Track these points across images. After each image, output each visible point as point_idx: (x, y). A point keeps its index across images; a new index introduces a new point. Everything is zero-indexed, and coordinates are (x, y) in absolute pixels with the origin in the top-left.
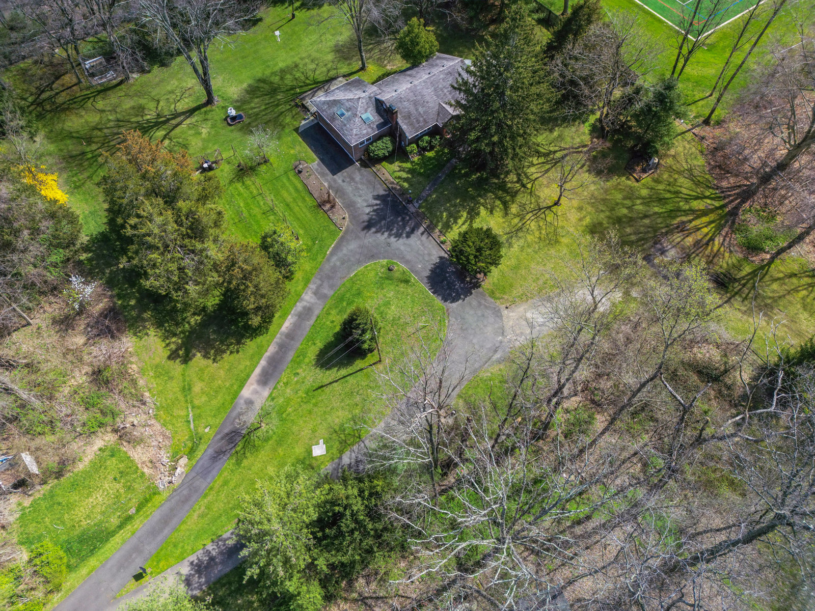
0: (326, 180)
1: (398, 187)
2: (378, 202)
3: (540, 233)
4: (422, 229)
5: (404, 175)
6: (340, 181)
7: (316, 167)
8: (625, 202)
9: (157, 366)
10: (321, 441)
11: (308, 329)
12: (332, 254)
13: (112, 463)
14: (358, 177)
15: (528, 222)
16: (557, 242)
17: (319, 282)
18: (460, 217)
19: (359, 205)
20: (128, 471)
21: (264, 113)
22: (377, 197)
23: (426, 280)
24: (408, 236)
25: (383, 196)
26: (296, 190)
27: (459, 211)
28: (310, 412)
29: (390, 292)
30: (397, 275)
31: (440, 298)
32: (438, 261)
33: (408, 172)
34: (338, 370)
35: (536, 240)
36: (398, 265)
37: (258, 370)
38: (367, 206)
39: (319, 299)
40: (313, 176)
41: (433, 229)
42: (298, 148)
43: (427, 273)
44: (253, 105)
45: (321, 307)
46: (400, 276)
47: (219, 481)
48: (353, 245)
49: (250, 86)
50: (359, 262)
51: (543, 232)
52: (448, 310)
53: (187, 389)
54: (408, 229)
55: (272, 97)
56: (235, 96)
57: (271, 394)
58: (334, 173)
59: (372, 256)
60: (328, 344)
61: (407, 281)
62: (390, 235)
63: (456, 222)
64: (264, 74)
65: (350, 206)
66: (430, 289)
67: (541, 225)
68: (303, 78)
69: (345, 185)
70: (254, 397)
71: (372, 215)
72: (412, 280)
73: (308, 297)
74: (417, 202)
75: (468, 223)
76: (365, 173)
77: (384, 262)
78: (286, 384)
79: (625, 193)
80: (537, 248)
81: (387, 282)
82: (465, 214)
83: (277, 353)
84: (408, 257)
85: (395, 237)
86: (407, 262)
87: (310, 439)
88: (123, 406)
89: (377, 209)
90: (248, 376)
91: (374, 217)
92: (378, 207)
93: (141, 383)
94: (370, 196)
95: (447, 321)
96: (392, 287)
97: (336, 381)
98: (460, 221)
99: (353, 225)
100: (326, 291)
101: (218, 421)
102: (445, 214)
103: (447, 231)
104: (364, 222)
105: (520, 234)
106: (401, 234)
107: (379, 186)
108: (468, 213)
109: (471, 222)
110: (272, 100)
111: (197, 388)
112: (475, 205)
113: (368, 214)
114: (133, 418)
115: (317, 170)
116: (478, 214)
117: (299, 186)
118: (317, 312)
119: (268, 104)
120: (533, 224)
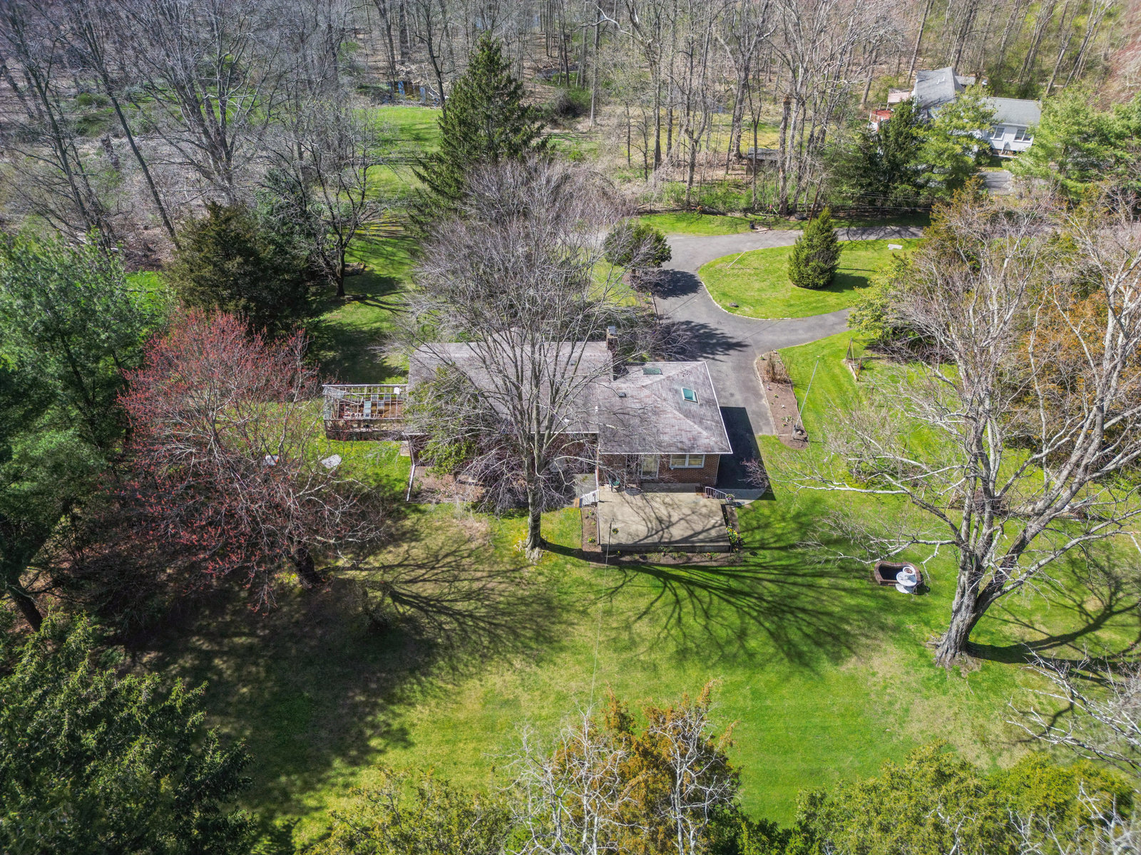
6: (738, 398)
12: (802, 340)
19: (732, 365)
23: (699, 291)
24: (690, 322)
29: (750, 295)
30: (731, 301)
31: (696, 278)
36: (723, 306)
38: (720, 360)
42: (783, 468)
43: (692, 294)
46: (728, 299)
48: (769, 338)
50: (772, 324)
52: (696, 270)
54: (684, 327)
58: (741, 409)
59: (749, 323)
61: (724, 295)
62: (713, 330)
65: (743, 368)
66: (702, 285)
69: (734, 390)
71: (721, 352)
72: (716, 294)
77: (737, 314)
81: (748, 301)
84: (704, 309)
86: (709, 306)
89: (708, 353)
91: (720, 349)
92: (704, 354)
96: (745, 297)
99: (755, 353)
103: (636, 307)
106: (698, 326)
113: (725, 354)
117: (811, 417)
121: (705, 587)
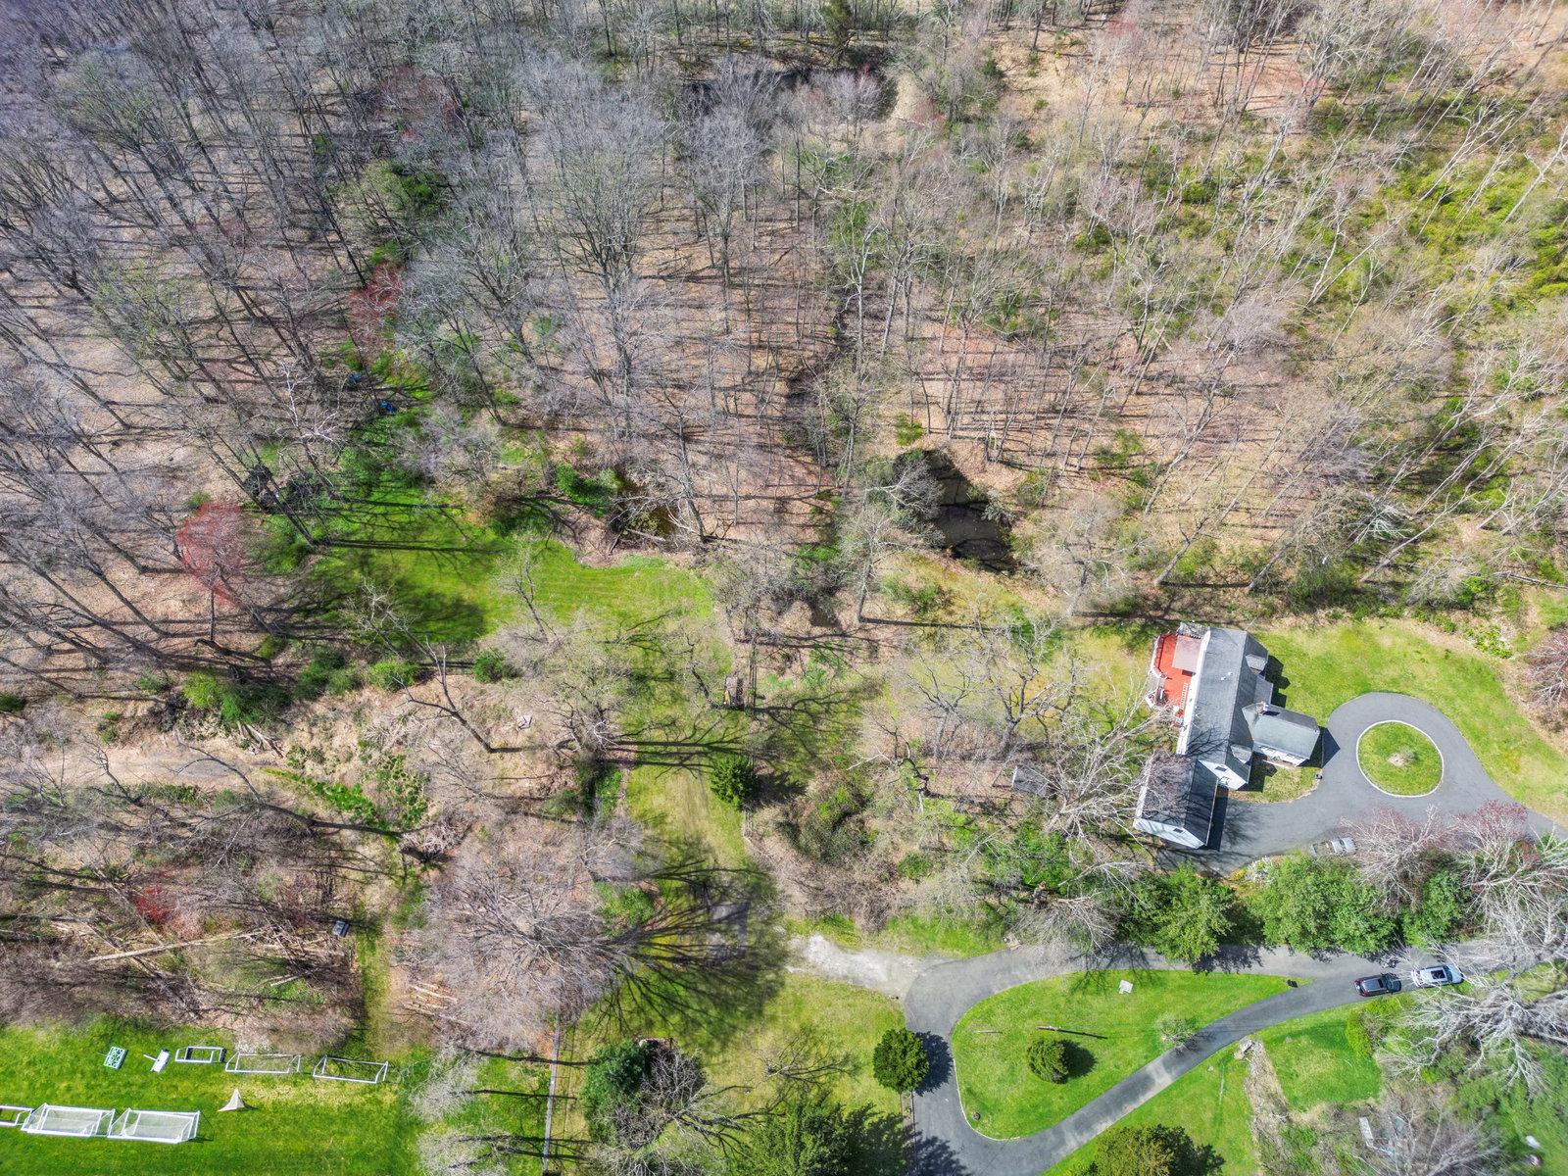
3: (810, 1049)
4: (917, 1139)
8: (701, 1021)
9: (1239, 1162)
10: (1120, 992)
11: (1088, 1107)
13: (1297, 1092)
15: (812, 1069)
16: (803, 1029)
17: (1054, 1153)
18: (872, 1124)
20: (1287, 1076)
23: (950, 1079)
24: (935, 1139)
27: (869, 1132)
28: (1120, 1023)
29: (992, 1091)
30: (975, 1106)
31: (948, 1050)
32: (925, 1093)
34: (1080, 1044)
35: (820, 1044)
36: (968, 1114)
37: (1150, 1095)
39: (1063, 1134)
41: (906, 1129)
43: (943, 1085)
46: (973, 1102)
47: (1216, 1016)
50: (1003, 1147)
51: (807, 1049)
52: (950, 1034)
53: (1218, 1120)
54: (930, 1149)
57: (1146, 1064)
59: (986, 1147)
60: (1076, 1078)
62: (952, 1154)
63: (881, 1121)
66: (952, 1067)
67: (803, 1058)
70: (1162, 1070)
72: (964, 1087)
73: (1073, 1142)
75: (869, 1111)
77: (978, 1130)
78: (1129, 1064)
79: (693, 1031)
80: (826, 1036)
81: (989, 1105)
82: (866, 1124)
83: (1126, 1101)
84: (952, 1118)
85: (948, 1148)
86: (957, 1114)
87: (1129, 1001)
88: (1279, 1143)
93: (1258, 1154)
95: (958, 1023)
96: (987, 1095)
97: (1084, 1034)
98: (875, 1119)
100: (1052, 1138)
101: (1198, 1070)
102: (884, 1138)
103: (895, 1117)
105: (829, 1061)
106: (940, 1147)
108: (861, 1123)
109: (866, 1110)
111: (1208, 1115)
112: (848, 1127)
114: (1272, 1121)
116: (853, 1114)
118: (1071, 1119)
120: (809, 1064)
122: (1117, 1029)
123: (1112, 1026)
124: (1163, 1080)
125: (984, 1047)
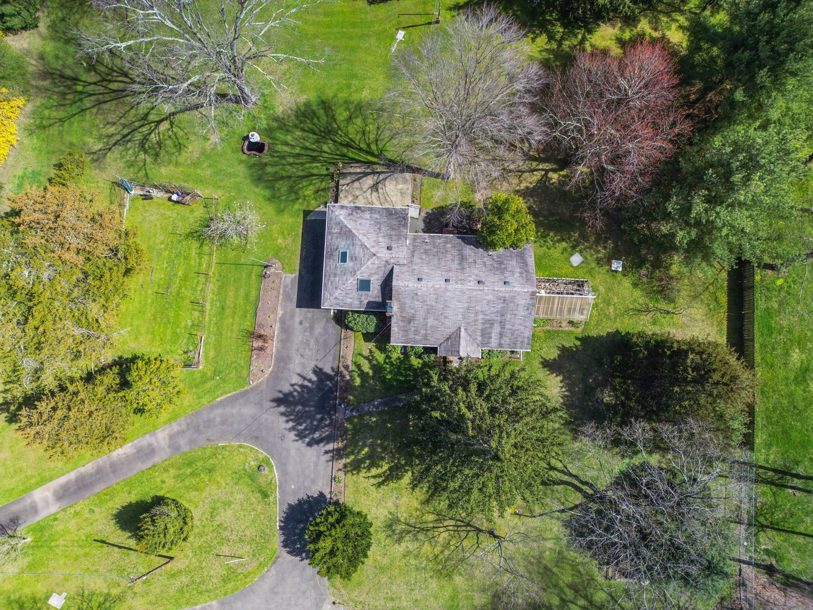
0: (284, 308)
1: (348, 378)
2: (314, 378)
3: (442, 552)
4: (330, 447)
5: (366, 367)
6: (297, 320)
7: (288, 281)
8: (567, 590)
10: (65, 594)
11: (135, 472)
12: (222, 404)
14: (318, 329)
15: (442, 530)
16: (449, 576)
17: (184, 427)
18: (378, 466)
19: (291, 366)
21: (291, 160)
22: (318, 371)
23: (285, 508)
24: (310, 444)
25: (326, 374)
26: (247, 296)
27: (383, 459)
28: (77, 558)
29: (241, 494)
30: (262, 480)
31: (282, 539)
32: (315, 495)
33: (373, 367)
34: (129, 537)
35: (431, 556)
36: (271, 471)
37: (62, 480)
38: (299, 375)
39: (169, 446)
40: (274, 293)
41: (340, 457)
42: (289, 241)
43: (293, 501)
44: (289, 138)
45: (165, 457)
46: (263, 484)
48: (248, 411)
49: (307, 104)
50: (238, 435)
51: (447, 553)
52: (278, 557)
54: (317, 435)
55: (317, 141)
56: (281, 109)
57: (57, 513)
58: (299, 305)
59: (257, 438)
60: (142, 501)
61: (265, 495)
62: (293, 428)
63: (369, 468)
64: (335, 96)
65: (283, 360)
66: (281, 521)
67: (452, 543)
68: (372, 137)
69: (298, 329)
70: (40, 505)
71: (295, 390)
72: (271, 499)
73: (161, 437)
74: (352, 411)
75: (381, 480)
76: (331, 331)
77: (263, 454)
78: (77, 514)
79: (577, 580)
80: (423, 565)
81: (246, 479)
82: (386, 467)
83: (91, 475)
84: (290, 468)
85: (296, 435)
86: (284, 473)
87: (57, 584)
89: (306, 387)
90: (51, 479)
91: (295, 394)
92: (310, 385)
94: (312, 364)
95: (266, 569)
96: (246, 489)
97: (120, 547)
98: (374, 471)
99: (267, 385)
100: (182, 442)
102: (366, 449)
103: (351, 471)
104: (280, 392)
105: (421, 536)
106: (305, 437)
107: (331, 358)
108: (390, 469)
109: (384, 481)
110: (314, 147)
112: (406, 464)
113: (292, 385)
115: (285, 286)
116: (399, 478)
117: (253, 293)
118: (157, 459)
119: (307, 148)
120: (445, 535)
121: (361, 150)
122: (81, 552)
123: (86, 555)
124: (42, 495)
125: (241, 540)
